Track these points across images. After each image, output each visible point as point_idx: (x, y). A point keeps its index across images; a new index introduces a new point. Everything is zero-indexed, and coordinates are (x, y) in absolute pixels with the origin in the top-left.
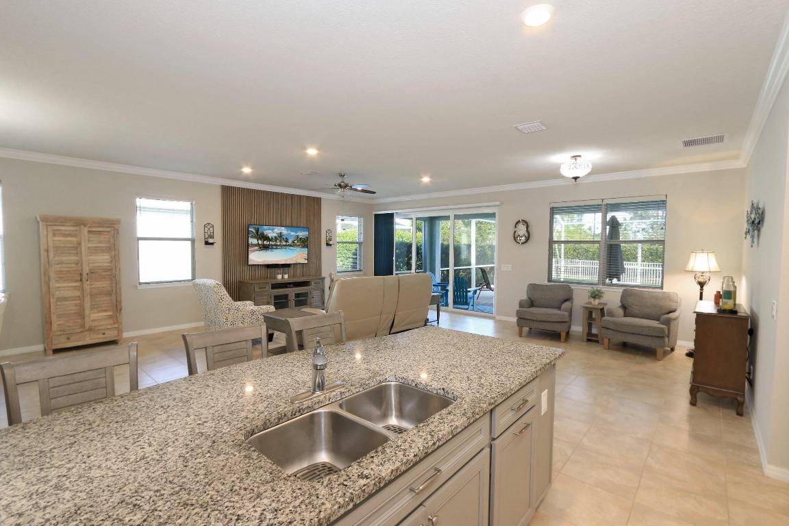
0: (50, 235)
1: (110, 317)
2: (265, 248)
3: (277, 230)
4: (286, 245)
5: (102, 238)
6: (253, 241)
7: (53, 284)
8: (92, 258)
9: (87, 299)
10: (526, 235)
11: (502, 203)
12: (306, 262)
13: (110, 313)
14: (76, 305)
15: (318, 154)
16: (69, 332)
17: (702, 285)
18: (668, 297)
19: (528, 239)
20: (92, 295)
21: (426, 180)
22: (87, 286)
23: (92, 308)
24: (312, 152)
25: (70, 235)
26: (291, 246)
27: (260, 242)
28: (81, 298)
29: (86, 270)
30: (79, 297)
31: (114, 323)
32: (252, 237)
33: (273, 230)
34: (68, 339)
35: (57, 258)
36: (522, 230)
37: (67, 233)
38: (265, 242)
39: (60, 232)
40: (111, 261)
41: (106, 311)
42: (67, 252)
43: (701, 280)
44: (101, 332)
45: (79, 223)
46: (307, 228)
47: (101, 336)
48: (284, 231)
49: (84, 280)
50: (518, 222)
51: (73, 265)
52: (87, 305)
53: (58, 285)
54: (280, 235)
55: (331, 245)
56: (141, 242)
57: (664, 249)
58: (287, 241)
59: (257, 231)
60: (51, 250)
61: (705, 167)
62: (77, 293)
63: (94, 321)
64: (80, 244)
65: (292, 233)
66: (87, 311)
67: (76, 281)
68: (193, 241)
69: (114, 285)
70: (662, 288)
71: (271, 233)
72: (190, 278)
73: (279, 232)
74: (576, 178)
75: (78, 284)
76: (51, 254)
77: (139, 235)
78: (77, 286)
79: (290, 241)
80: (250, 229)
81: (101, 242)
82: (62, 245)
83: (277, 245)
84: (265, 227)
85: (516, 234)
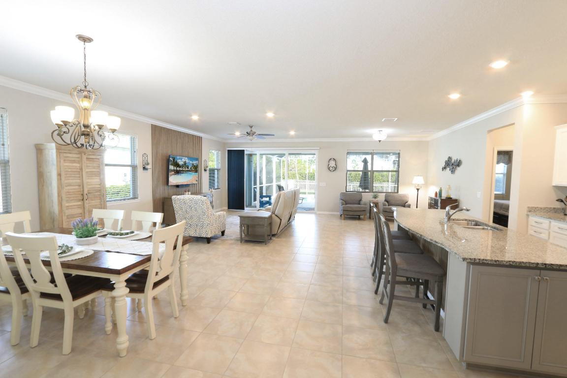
0: (62, 161)
2: (177, 172)
3: (184, 159)
4: (187, 171)
5: (95, 164)
6: (171, 167)
7: (65, 204)
8: (89, 181)
10: (335, 166)
11: (320, 148)
12: (196, 182)
17: (418, 190)
19: (336, 169)
21: (292, 133)
22: (87, 204)
25: (74, 162)
26: (189, 171)
29: (86, 192)
30: (81, 214)
32: (172, 165)
33: (181, 159)
35: (66, 181)
36: (332, 164)
37: (73, 159)
38: (177, 169)
39: (68, 159)
40: (100, 183)
42: (73, 175)
45: (82, 151)
46: (197, 159)
48: (187, 160)
49: (85, 199)
50: (330, 159)
51: (77, 187)
53: (67, 205)
54: (185, 163)
55: (206, 171)
58: (188, 168)
59: (174, 160)
60: (63, 174)
62: (80, 211)
64: (81, 169)
65: (191, 162)
67: (79, 200)
68: (134, 168)
70: (398, 192)
71: (181, 163)
73: (184, 161)
74: (380, 141)
75: (79, 203)
76: (63, 178)
77: (106, 161)
78: (79, 205)
79: (190, 168)
80: (170, 159)
81: (93, 168)
82: (70, 170)
83: (183, 171)
84: (178, 157)
85: (329, 166)
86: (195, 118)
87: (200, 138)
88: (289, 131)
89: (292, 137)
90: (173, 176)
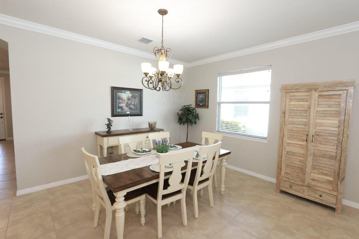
0: (288, 100)
1: (330, 182)
5: (332, 102)
7: (286, 140)
8: (319, 121)
9: (310, 159)
13: (331, 179)
14: (300, 161)
16: (292, 181)
20: (314, 155)
22: (310, 145)
23: (314, 167)
25: (302, 100)
28: (305, 156)
29: (312, 132)
30: (303, 154)
31: (333, 190)
34: (291, 187)
35: (290, 119)
37: (300, 98)
39: (295, 98)
40: (339, 126)
41: (326, 175)
42: (299, 114)
44: (320, 193)
45: (311, 88)
47: (318, 196)
49: (309, 140)
51: (302, 126)
52: (309, 164)
53: (289, 141)
60: (287, 112)
62: (302, 151)
63: (313, 180)
64: (309, 108)
66: (308, 169)
67: (303, 141)
69: (339, 152)
75: (304, 143)
76: (287, 116)
78: (302, 145)
81: (329, 107)
82: (295, 109)
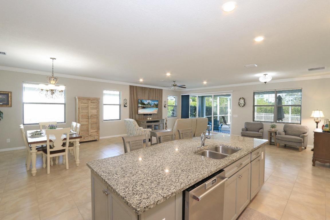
0: (80, 103)
1: (96, 131)
2: (144, 108)
3: (148, 101)
4: (151, 107)
5: (94, 104)
6: (140, 105)
8: (91, 111)
9: (90, 125)
10: (244, 103)
11: (233, 91)
12: (157, 113)
13: (96, 130)
14: (87, 127)
15: (170, 75)
16: (84, 136)
17: (317, 123)
18: (303, 128)
19: (244, 105)
20: (91, 124)
21: (205, 83)
22: (90, 121)
23: (91, 128)
24: (168, 74)
25: (85, 103)
26: (152, 107)
27: (142, 106)
28: (88, 125)
29: (90, 115)
31: (97, 134)
32: (140, 104)
33: (146, 101)
34: (84, 138)
35: (82, 111)
36: (242, 101)
37: (85, 102)
38: (144, 106)
39: (83, 102)
40: (97, 112)
41: (95, 129)
42: (85, 109)
43: (317, 121)
44: (94, 136)
45: (88, 99)
46: (158, 101)
47: (93, 138)
48: (150, 102)
49: (89, 119)
50: (240, 98)
51: (86, 114)
52: (90, 127)
54: (149, 103)
55: (166, 107)
56: (104, 106)
57: (301, 108)
58: (151, 106)
59: (141, 101)
60: (80, 108)
61: (318, 77)
62: (87, 123)
63: (92, 133)
64: (88, 106)
65: (153, 102)
66: (90, 129)
67: (87, 119)
68: (120, 105)
70: (300, 124)
71: (146, 103)
72: (119, 119)
74: (265, 82)
76: (80, 110)
77: (104, 103)
78: (87, 121)
79: (152, 105)
80: (139, 101)
81: (94, 106)
82: (83, 107)
83: (147, 107)
84: (144, 100)
85: (240, 103)
86: (141, 80)
87: (161, 90)
88: (203, 82)
89: (205, 86)
90: (141, 109)
